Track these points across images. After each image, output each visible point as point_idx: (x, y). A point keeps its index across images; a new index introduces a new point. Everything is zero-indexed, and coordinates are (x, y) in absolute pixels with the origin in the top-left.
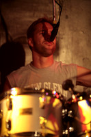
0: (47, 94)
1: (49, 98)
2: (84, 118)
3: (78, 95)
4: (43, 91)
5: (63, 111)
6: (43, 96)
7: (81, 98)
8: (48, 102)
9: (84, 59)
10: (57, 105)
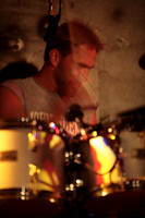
0: (40, 128)
1: (43, 134)
2: (99, 165)
3: (90, 128)
4: (34, 123)
5: (67, 155)
6: (35, 132)
7: (95, 133)
8: (42, 141)
9: (100, 73)
10: (56, 146)
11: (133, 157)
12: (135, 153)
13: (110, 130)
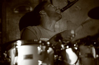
0: (43, 44)
1: (44, 47)
2: (70, 61)
4: (40, 42)
5: (55, 56)
8: (44, 50)
11: (86, 57)
12: (86, 55)
13: (75, 45)
